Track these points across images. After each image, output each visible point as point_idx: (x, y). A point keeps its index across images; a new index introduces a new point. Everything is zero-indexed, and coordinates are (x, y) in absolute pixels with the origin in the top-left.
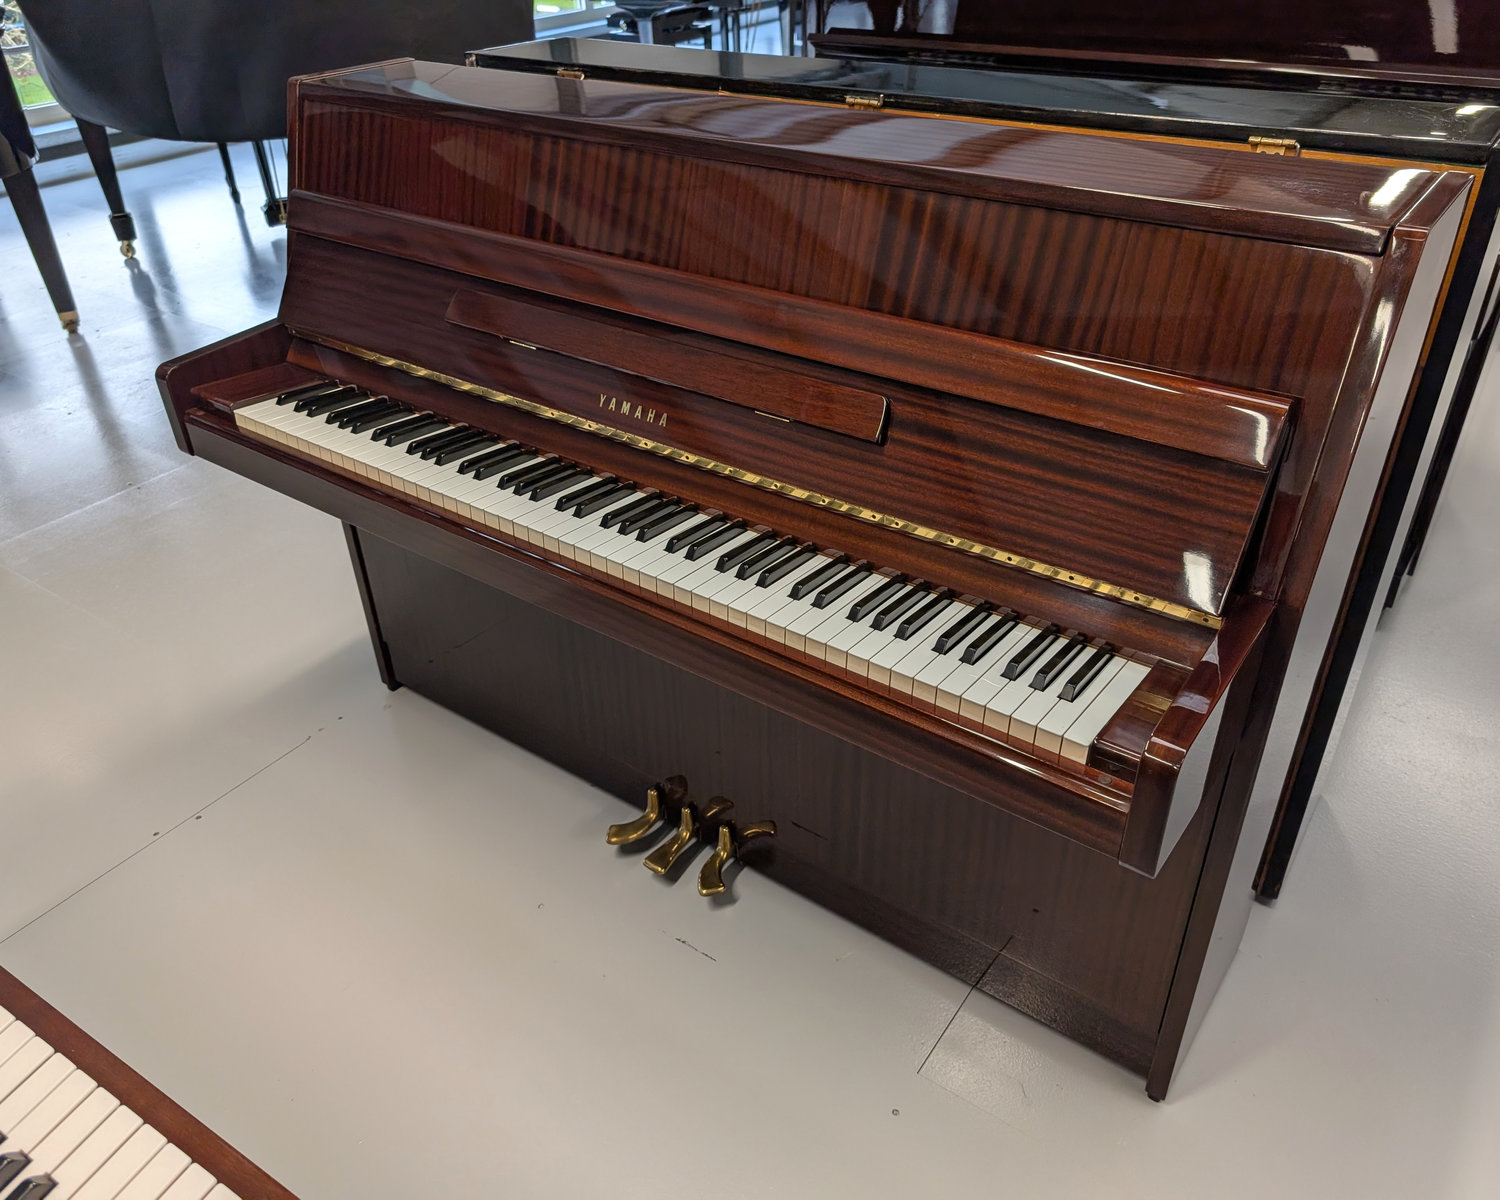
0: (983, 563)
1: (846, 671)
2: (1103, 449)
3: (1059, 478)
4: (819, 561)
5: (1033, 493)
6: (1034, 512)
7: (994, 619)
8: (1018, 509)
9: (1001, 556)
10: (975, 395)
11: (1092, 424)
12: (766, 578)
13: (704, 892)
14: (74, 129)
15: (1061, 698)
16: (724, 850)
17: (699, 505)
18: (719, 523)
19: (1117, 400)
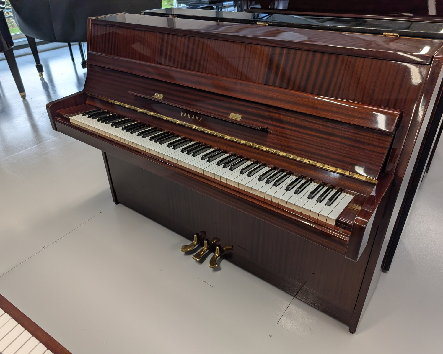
0: (301, 163)
1: (258, 196)
2: (340, 127)
3: (325, 136)
4: (249, 163)
5: (317, 141)
6: (317, 147)
7: (304, 181)
8: (312, 146)
9: (306, 161)
10: (299, 110)
11: (336, 119)
12: (232, 168)
13: (211, 266)
14: (26, 40)
15: (326, 205)
16: (217, 253)
17: (212, 146)
18: (217, 151)
19: (344, 112)
